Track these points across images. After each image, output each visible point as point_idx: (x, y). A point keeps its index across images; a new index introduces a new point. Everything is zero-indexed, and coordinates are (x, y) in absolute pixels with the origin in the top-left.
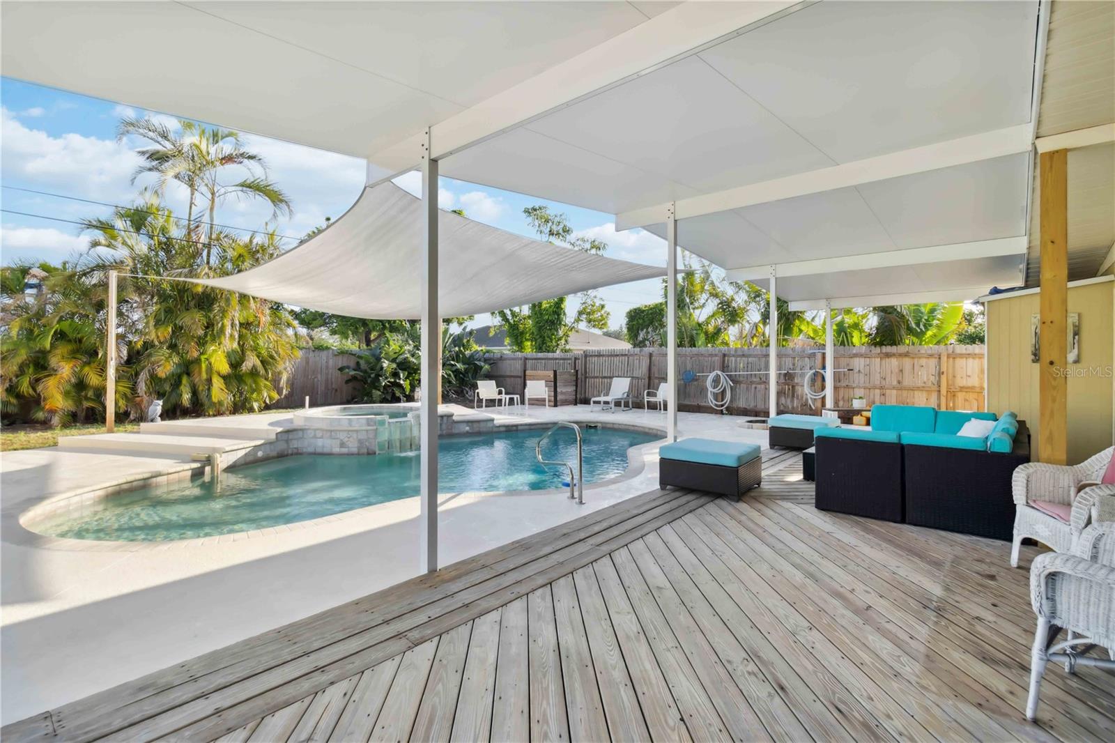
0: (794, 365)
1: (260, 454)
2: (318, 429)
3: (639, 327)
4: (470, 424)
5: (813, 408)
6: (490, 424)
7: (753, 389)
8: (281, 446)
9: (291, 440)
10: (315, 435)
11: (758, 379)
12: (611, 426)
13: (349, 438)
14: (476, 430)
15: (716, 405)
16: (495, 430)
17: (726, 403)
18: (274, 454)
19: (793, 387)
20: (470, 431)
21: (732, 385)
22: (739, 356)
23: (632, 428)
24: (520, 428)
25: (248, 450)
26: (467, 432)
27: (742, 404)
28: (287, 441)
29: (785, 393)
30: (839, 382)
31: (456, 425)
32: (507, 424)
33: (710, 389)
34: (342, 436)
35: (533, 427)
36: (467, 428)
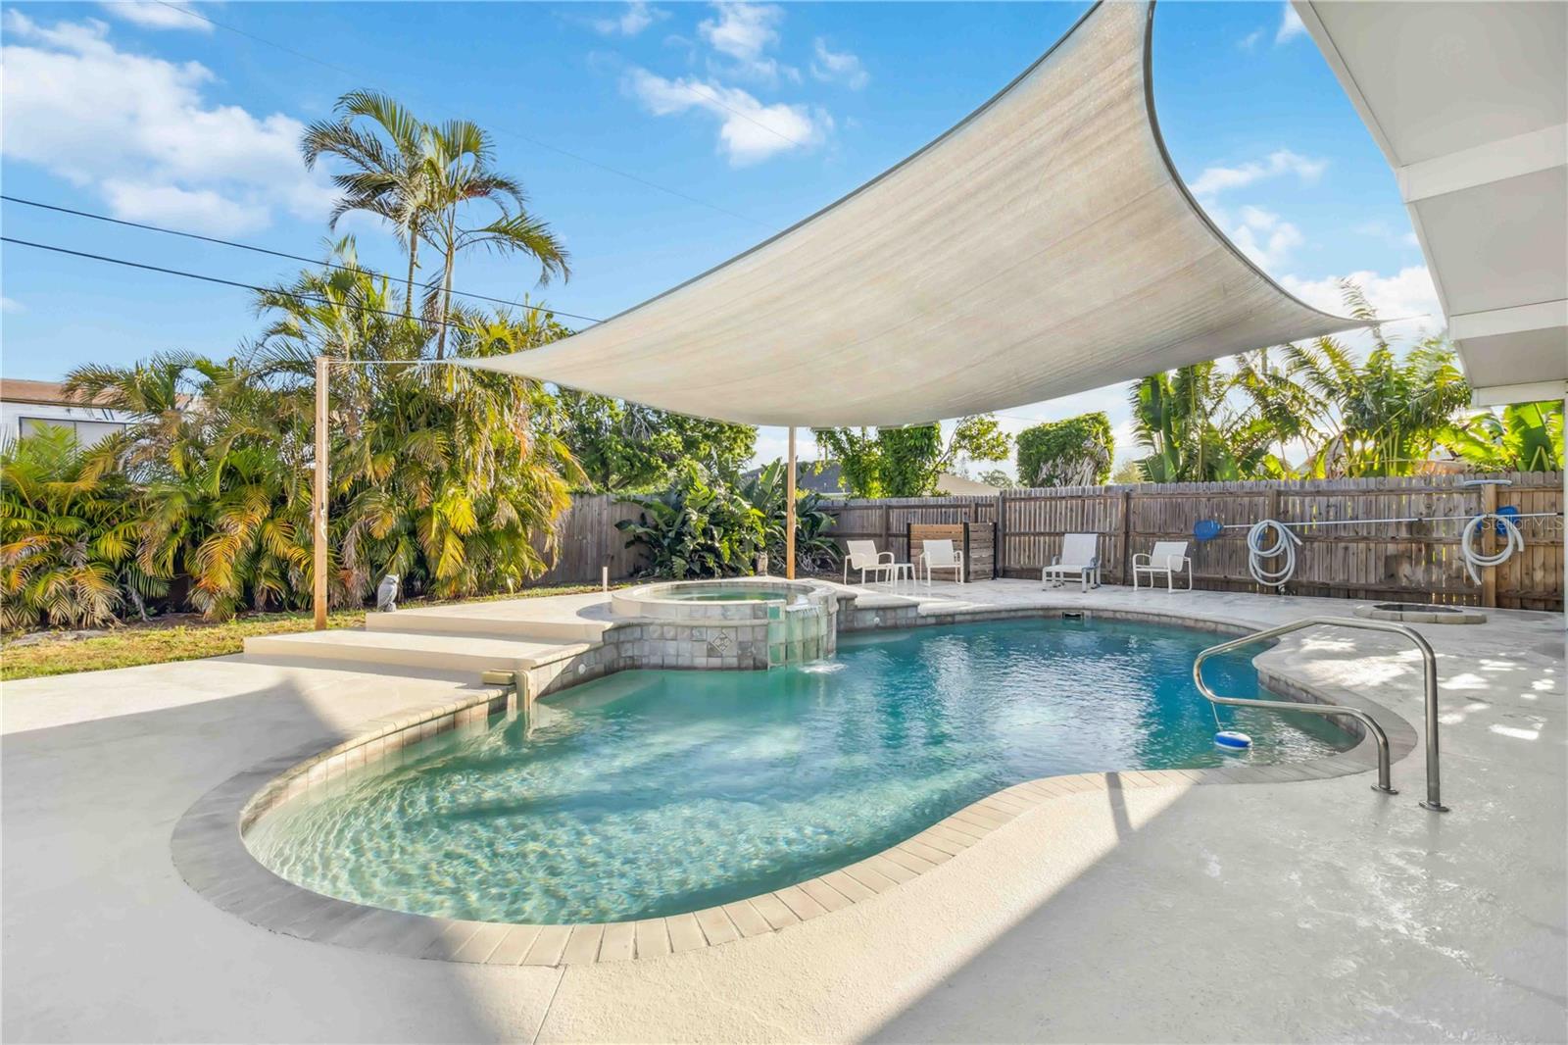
0: (1429, 507)
1: (582, 669)
2: (669, 624)
3: (1040, 458)
4: (881, 613)
5: (1478, 582)
6: (911, 614)
7: (1340, 553)
8: (609, 655)
9: (623, 642)
10: (662, 633)
11: (1352, 534)
12: (1111, 615)
13: (722, 639)
14: (890, 622)
15: (1264, 578)
16: (920, 622)
17: (1286, 574)
18: (600, 668)
19: (1429, 547)
20: (881, 624)
21: (1300, 543)
22: (1311, 494)
23: (1157, 619)
24: (958, 618)
25: (570, 660)
26: (877, 627)
27: (1317, 576)
28: (618, 645)
29: (1410, 558)
30: (1534, 535)
31: (859, 615)
32: (938, 612)
33: (1254, 550)
34: (712, 636)
35: (978, 617)
36: (877, 620)
